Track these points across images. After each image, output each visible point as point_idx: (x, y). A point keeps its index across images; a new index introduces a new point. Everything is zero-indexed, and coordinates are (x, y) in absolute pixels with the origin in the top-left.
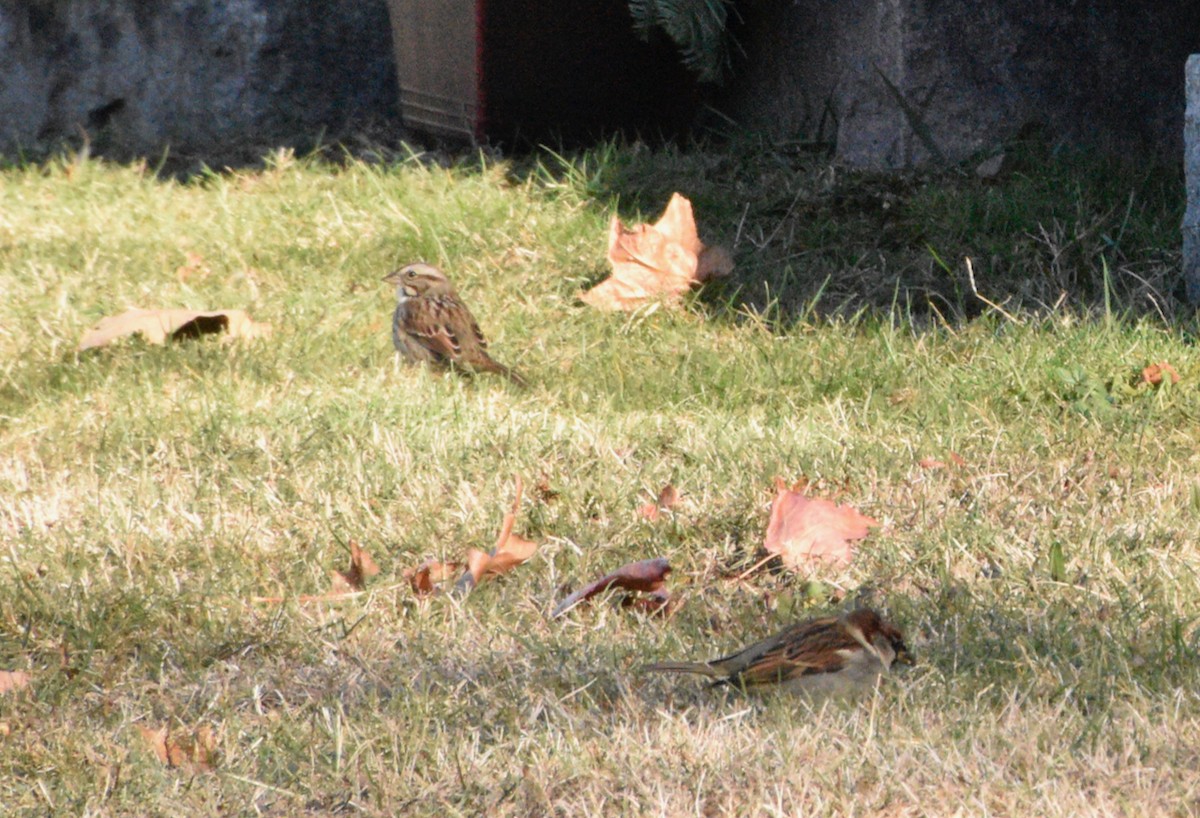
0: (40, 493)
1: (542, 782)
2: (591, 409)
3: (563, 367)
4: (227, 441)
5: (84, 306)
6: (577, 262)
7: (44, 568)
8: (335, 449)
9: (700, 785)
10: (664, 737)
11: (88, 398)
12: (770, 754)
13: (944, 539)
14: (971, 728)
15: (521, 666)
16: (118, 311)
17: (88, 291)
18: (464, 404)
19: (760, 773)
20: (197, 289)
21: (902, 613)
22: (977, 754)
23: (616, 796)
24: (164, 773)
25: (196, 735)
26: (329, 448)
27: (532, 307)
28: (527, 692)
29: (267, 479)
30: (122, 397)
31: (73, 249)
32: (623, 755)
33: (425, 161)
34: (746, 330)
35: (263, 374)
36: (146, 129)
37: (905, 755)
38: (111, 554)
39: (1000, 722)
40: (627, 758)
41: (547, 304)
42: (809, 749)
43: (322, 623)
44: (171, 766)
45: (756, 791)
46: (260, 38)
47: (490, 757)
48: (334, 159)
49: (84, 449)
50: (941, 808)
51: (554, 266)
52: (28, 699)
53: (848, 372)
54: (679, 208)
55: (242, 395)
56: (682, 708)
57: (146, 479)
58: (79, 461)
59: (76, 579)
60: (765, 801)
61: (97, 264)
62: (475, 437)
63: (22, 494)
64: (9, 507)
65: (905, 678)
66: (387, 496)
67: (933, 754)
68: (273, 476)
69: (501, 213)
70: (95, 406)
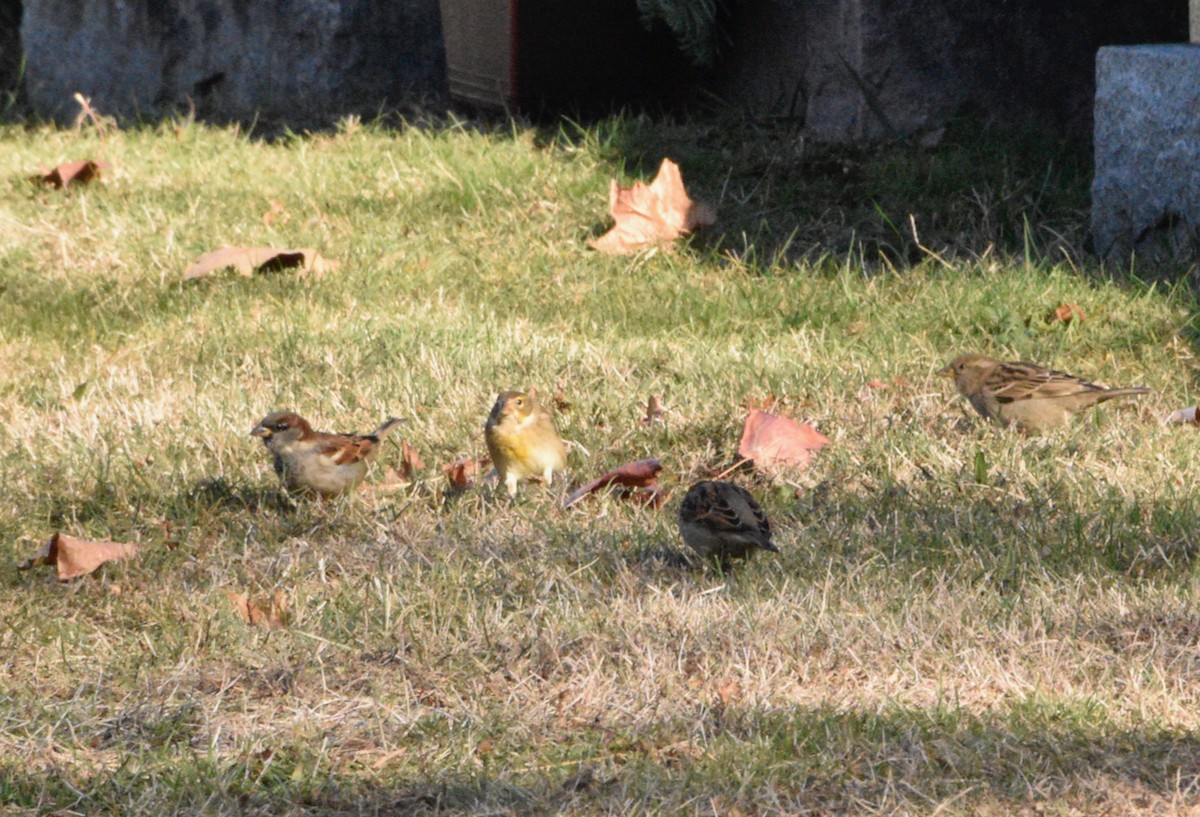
0: (149, 396)
1: (553, 643)
2: (599, 335)
3: (577, 300)
4: (301, 357)
5: (188, 243)
6: (590, 213)
7: (151, 458)
8: (390, 365)
9: (682, 647)
10: (654, 608)
11: (189, 319)
12: (740, 623)
13: (887, 447)
14: (906, 604)
15: (538, 546)
16: (214, 249)
17: (191, 232)
18: (495, 330)
19: (732, 638)
20: (280, 231)
21: (852, 508)
22: (910, 625)
23: (613, 655)
24: (246, 629)
25: (273, 598)
26: (385, 364)
27: (553, 250)
28: (542, 568)
29: (334, 389)
30: (217, 320)
31: (179, 196)
32: (619, 622)
33: (468, 128)
34: (728, 272)
35: (331, 302)
36: (241, 98)
37: (851, 626)
38: (206, 448)
39: (931, 600)
40: (623, 624)
41: (565, 247)
42: (773, 618)
43: (377, 508)
44: (252, 623)
45: (728, 653)
46: (334, 23)
47: (511, 621)
48: (393, 125)
49: (186, 362)
50: (880, 670)
51: (571, 216)
52: (137, 565)
53: (812, 308)
54: (669, 170)
55: (314, 319)
56: (668, 584)
57: (235, 387)
58: (181, 371)
59: (177, 467)
60: (735, 662)
61: (198, 209)
62: (504, 356)
63: (134, 397)
64: (124, 408)
65: (852, 562)
66: (430, 404)
67: (874, 624)
68: (339, 386)
69: (529, 171)
70: (194, 326)
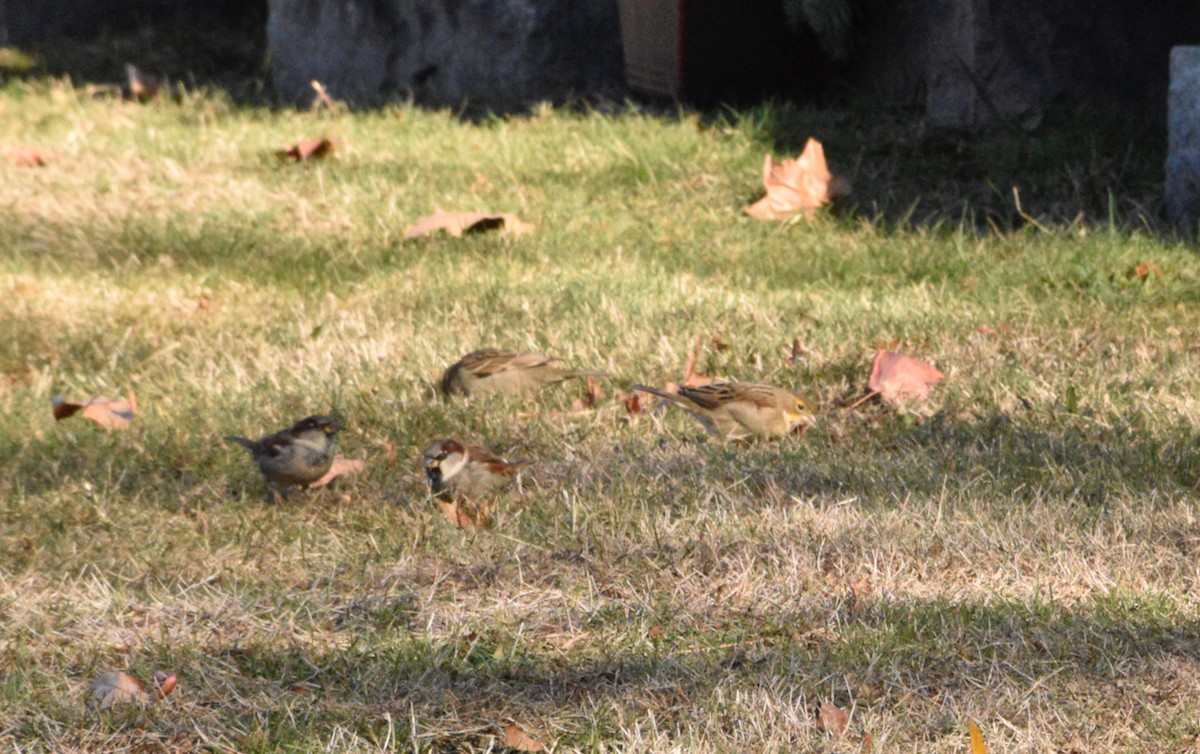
0: (374, 337)
1: (713, 546)
2: (752, 287)
3: (734, 258)
4: (502, 305)
5: (407, 208)
6: (744, 185)
7: (377, 389)
8: (576, 312)
9: (821, 549)
10: (798, 516)
11: (408, 272)
12: (869, 529)
13: (993, 382)
14: (1009, 514)
15: (701, 465)
16: (429, 212)
17: (410, 199)
18: (665, 283)
19: (861, 541)
20: (485, 198)
21: (964, 434)
22: (1012, 532)
23: (763, 555)
24: (455, 532)
25: (478, 506)
26: (572, 311)
27: (713, 215)
28: (703, 482)
29: (529, 332)
30: (432, 272)
31: (400, 169)
32: (768, 528)
33: (642, 113)
34: (861, 234)
35: (527, 258)
36: (452, 86)
37: (963, 531)
38: (422, 381)
39: (1030, 510)
40: (771, 530)
41: (723, 214)
42: (897, 526)
43: (565, 432)
44: (460, 528)
45: (860, 554)
46: (530, 25)
47: (678, 527)
48: (579, 110)
49: (405, 308)
50: (986, 569)
51: (728, 187)
52: (365, 478)
53: (930, 265)
54: (814, 149)
55: (513, 272)
56: (810, 496)
57: (447, 329)
58: (401, 316)
59: (398, 396)
60: (865, 561)
61: (416, 181)
62: (672, 305)
63: (362, 338)
64: (354, 347)
65: (963, 478)
66: (610, 345)
67: (982, 531)
68: (533, 329)
69: (694, 149)
70: (413, 278)
